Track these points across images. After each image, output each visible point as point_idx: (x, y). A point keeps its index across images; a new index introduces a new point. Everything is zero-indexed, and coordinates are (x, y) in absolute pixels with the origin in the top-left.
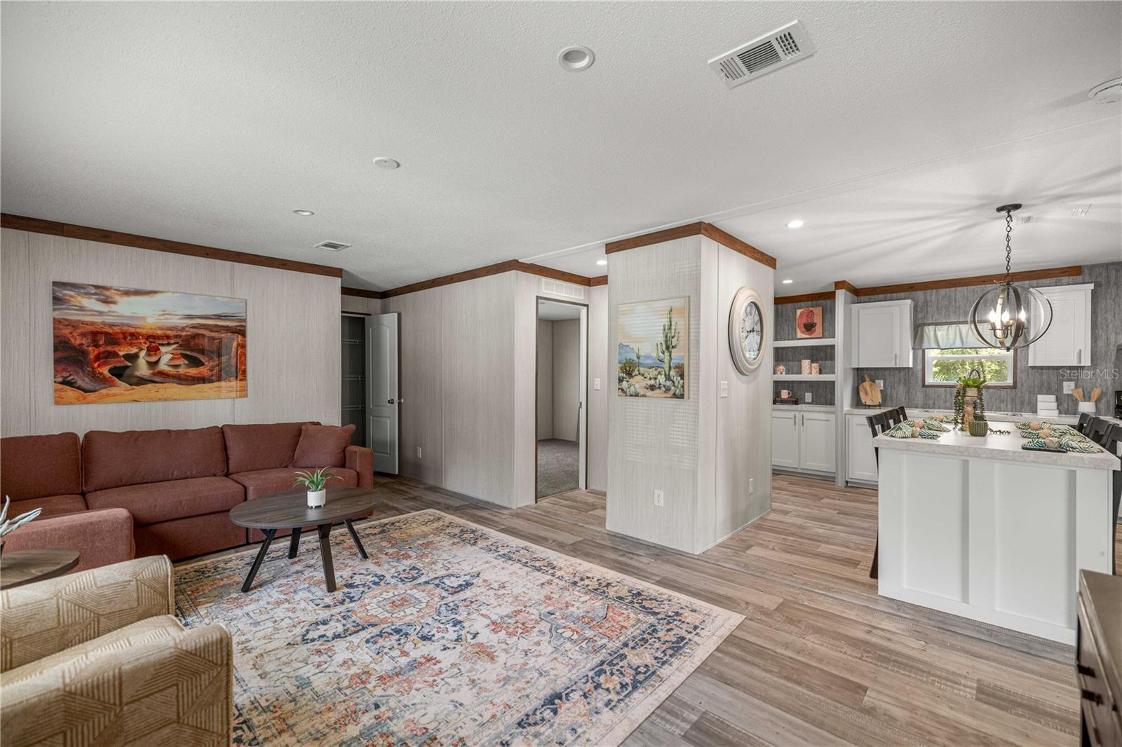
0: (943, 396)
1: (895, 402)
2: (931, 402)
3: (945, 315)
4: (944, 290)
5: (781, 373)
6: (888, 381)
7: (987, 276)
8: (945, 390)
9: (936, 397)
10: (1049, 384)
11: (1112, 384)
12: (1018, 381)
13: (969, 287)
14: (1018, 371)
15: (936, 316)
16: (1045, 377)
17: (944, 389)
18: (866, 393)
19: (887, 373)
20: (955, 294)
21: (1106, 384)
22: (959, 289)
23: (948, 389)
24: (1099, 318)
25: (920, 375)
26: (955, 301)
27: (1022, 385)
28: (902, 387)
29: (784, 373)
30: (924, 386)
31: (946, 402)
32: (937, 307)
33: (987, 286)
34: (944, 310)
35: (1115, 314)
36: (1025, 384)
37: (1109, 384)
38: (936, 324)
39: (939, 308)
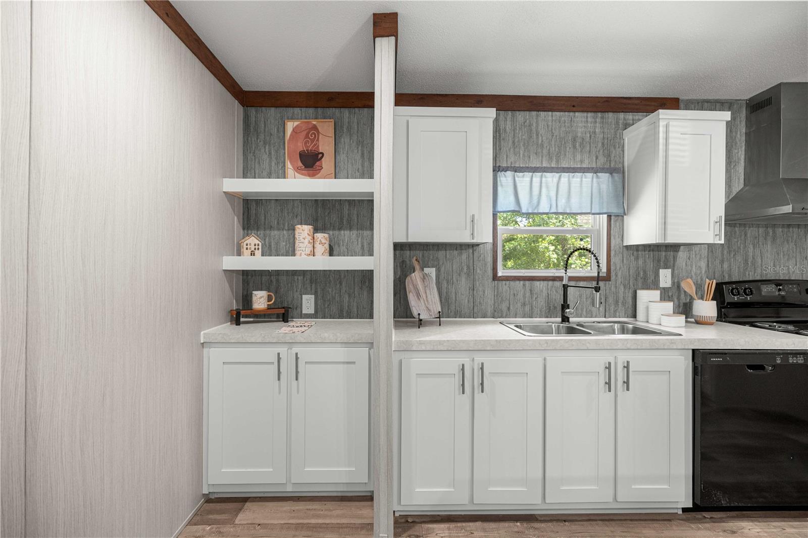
0: (520, 296)
1: (453, 308)
2: (504, 307)
3: (524, 155)
4: (522, 113)
5: (253, 254)
6: (442, 269)
7: (577, 97)
8: (524, 285)
9: (512, 297)
10: (645, 272)
11: (706, 272)
12: (612, 268)
13: (554, 113)
14: (612, 253)
15: (512, 158)
16: (641, 262)
17: (522, 282)
18: (418, 295)
19: (441, 254)
20: (537, 123)
21: (701, 273)
22: (542, 114)
23: (527, 283)
25: (489, 259)
26: (537, 135)
27: (616, 276)
28: (463, 280)
29: (258, 253)
30: (495, 277)
31: (524, 304)
32: (514, 142)
33: (577, 114)
36: (620, 274)
37: (703, 272)
38: (516, 170)
39: (516, 144)
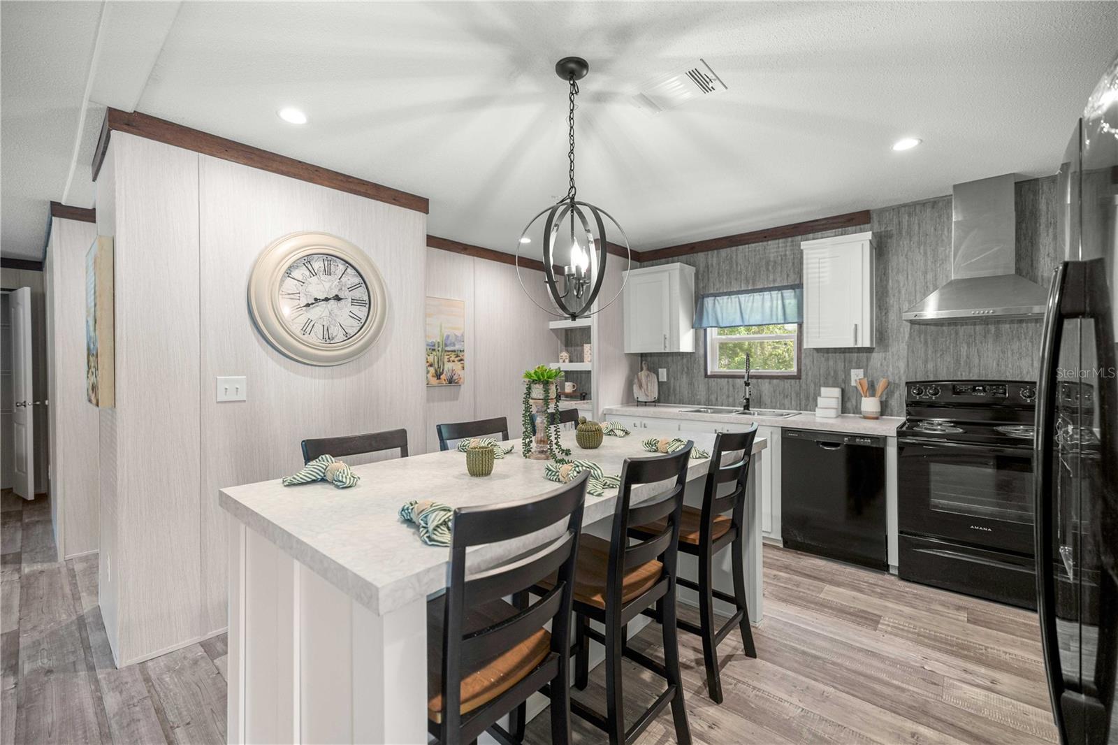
0: (725, 390)
1: (677, 397)
2: (713, 398)
3: (727, 282)
4: (725, 250)
5: (564, 361)
6: (671, 370)
7: (768, 230)
8: (728, 382)
9: (719, 391)
10: (835, 372)
11: (905, 372)
12: (803, 368)
13: (750, 245)
14: (803, 355)
15: (718, 286)
16: (831, 363)
17: (726, 379)
19: (670, 359)
20: (737, 255)
21: (899, 372)
22: (741, 247)
23: (730, 380)
24: (890, 281)
25: (702, 362)
26: (737, 265)
27: (807, 375)
28: (684, 376)
29: (567, 361)
30: (706, 376)
31: (728, 397)
32: (719, 273)
33: (769, 242)
34: (725, 277)
35: (908, 274)
36: (810, 374)
37: (902, 372)
38: (715, 295)
39: (721, 274)
